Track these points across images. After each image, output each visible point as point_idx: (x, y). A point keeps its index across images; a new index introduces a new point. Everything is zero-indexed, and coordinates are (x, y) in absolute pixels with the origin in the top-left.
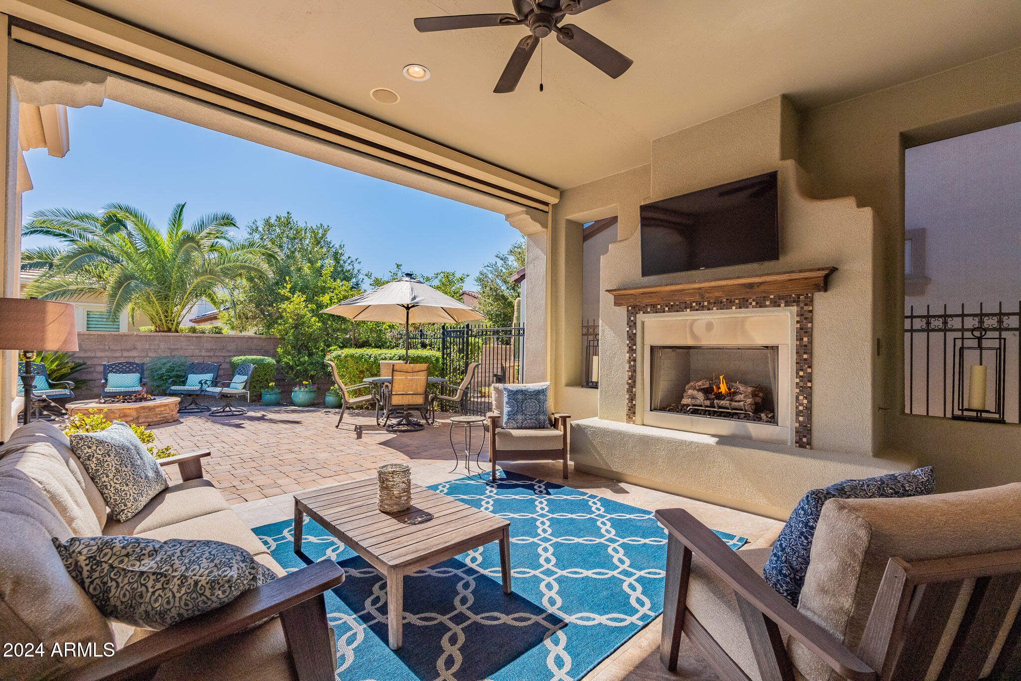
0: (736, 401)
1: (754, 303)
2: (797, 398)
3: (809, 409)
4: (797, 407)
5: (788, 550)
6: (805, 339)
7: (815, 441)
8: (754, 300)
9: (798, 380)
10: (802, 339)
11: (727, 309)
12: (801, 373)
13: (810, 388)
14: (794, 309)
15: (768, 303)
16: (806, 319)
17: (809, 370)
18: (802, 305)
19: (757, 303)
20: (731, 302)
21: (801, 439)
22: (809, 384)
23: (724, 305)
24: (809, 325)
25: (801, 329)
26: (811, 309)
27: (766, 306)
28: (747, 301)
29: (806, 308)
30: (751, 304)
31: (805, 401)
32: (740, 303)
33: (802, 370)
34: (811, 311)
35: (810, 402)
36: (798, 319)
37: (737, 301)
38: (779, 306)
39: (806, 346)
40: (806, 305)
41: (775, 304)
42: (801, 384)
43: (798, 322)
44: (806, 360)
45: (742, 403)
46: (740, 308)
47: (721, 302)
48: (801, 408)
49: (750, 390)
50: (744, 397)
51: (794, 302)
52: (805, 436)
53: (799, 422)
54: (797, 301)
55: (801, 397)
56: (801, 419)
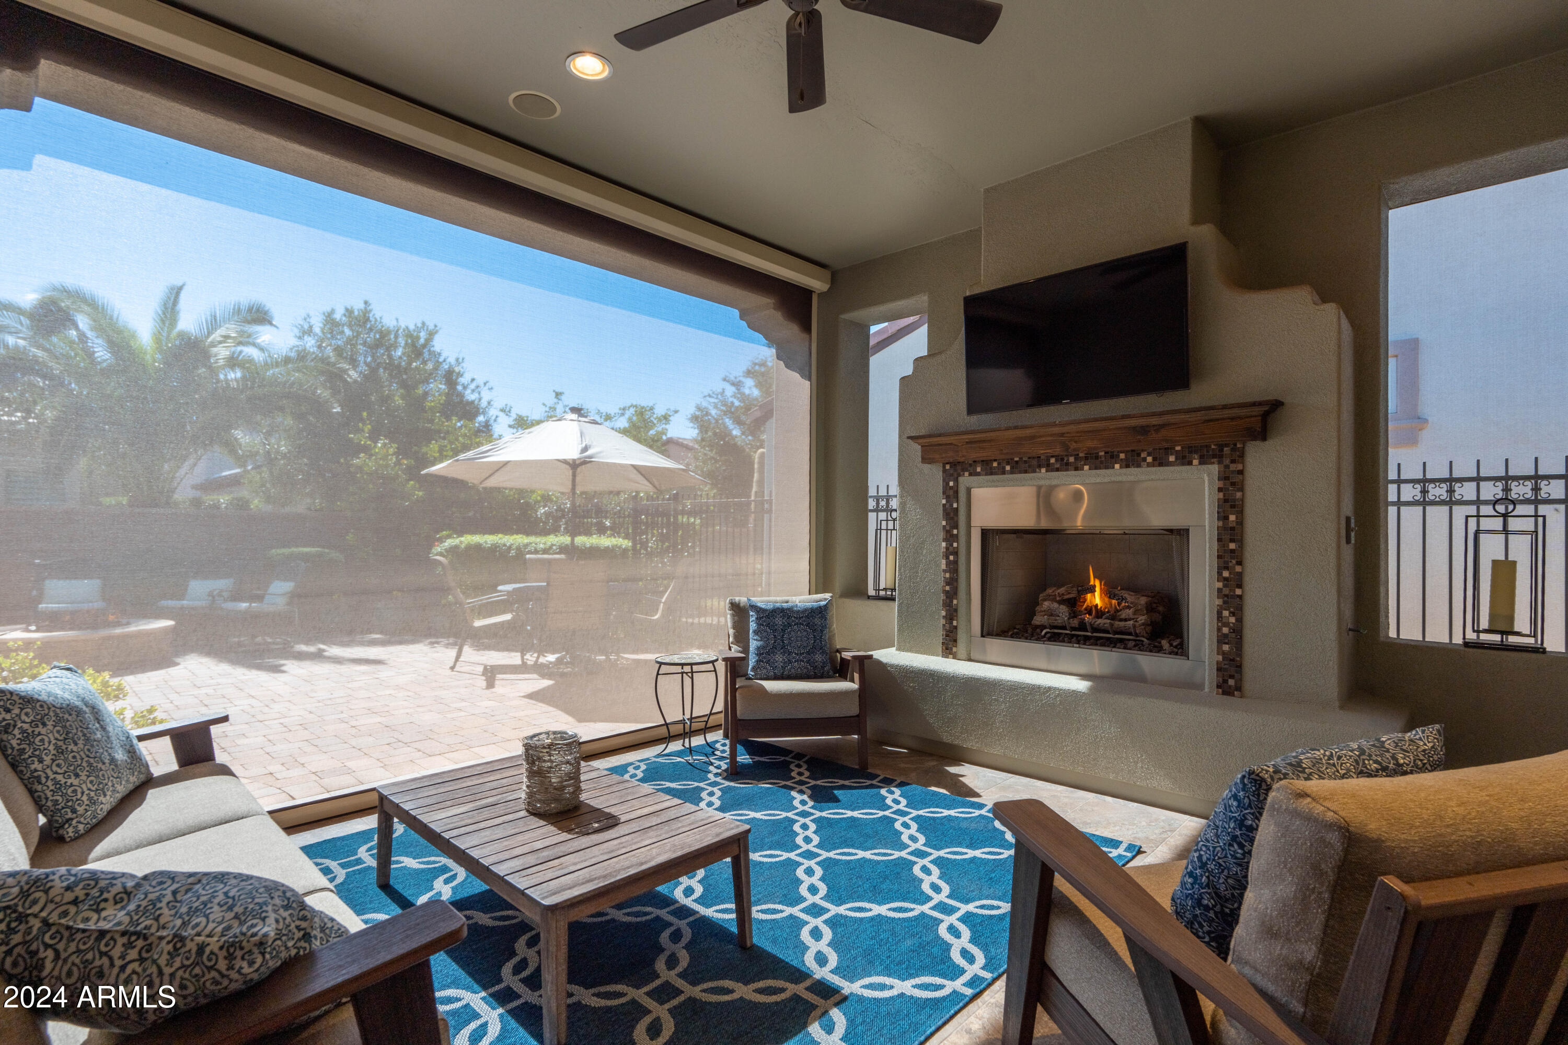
0: (1121, 620)
1: (1149, 459)
2: (1219, 614)
3: (1238, 632)
4: (1219, 630)
5: (1211, 866)
6: (1232, 518)
7: (1248, 685)
8: (1149, 455)
9: (1220, 585)
10: (1226, 518)
11: (1107, 468)
12: (1226, 574)
13: (1240, 597)
14: (1215, 468)
15: (1172, 458)
16: (1233, 484)
17: (1238, 569)
18: (1227, 461)
19: (1154, 459)
20: (1112, 457)
21: (1225, 681)
22: (1238, 592)
23: (1101, 462)
24: (1239, 495)
25: (1226, 501)
26: (1240, 467)
27: (1169, 464)
28: (1139, 455)
29: (1233, 467)
30: (1144, 460)
31: (1232, 620)
32: (1126, 459)
33: (1227, 568)
34: (1241, 472)
35: (1240, 620)
36: (1221, 484)
37: (1122, 456)
38: (1190, 463)
39: (1232, 529)
40: (1233, 461)
41: (1184, 460)
42: (1226, 591)
43: (1220, 490)
44: (1232, 551)
45: (1131, 622)
46: (1127, 466)
47: (1097, 457)
48: (1225, 630)
49: (1143, 600)
50: (1135, 613)
51: (1214, 456)
52: (1232, 677)
53: (1223, 653)
54: (1218, 456)
55: (1226, 613)
56: (1226, 648)
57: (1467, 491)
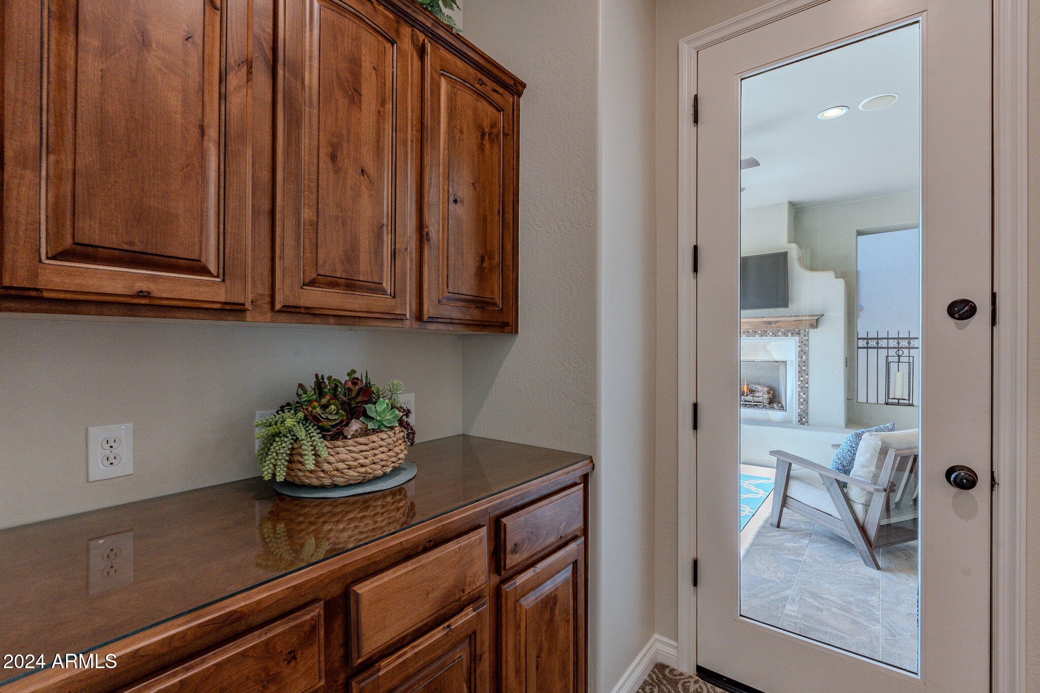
0: (756, 397)
1: (771, 334)
2: (799, 394)
3: (806, 401)
4: (799, 400)
6: (804, 357)
7: (810, 421)
8: (771, 332)
9: (800, 383)
10: (802, 357)
11: (753, 336)
12: (802, 379)
13: (807, 388)
14: (797, 338)
15: (780, 334)
16: (805, 345)
17: (807, 377)
18: (802, 336)
19: (773, 334)
20: (755, 332)
21: (801, 419)
22: (807, 385)
23: (751, 334)
24: (807, 349)
25: (802, 351)
26: (807, 339)
27: (779, 336)
28: (766, 332)
29: (804, 338)
30: (769, 334)
31: (804, 396)
32: (761, 333)
33: (802, 377)
34: (808, 340)
35: (807, 396)
36: (800, 344)
37: (759, 332)
38: (787, 336)
39: (805, 362)
40: (805, 336)
41: (785, 334)
42: (802, 385)
43: (799, 347)
44: (805, 370)
45: (761, 398)
46: (761, 336)
47: (748, 332)
48: (802, 400)
49: (766, 389)
50: (763, 394)
51: (797, 334)
52: (804, 417)
53: (801, 409)
54: (798, 333)
55: (802, 394)
56: (802, 407)
57: (883, 343)
